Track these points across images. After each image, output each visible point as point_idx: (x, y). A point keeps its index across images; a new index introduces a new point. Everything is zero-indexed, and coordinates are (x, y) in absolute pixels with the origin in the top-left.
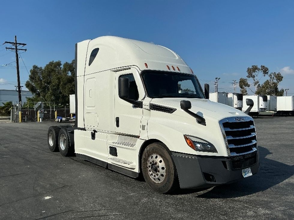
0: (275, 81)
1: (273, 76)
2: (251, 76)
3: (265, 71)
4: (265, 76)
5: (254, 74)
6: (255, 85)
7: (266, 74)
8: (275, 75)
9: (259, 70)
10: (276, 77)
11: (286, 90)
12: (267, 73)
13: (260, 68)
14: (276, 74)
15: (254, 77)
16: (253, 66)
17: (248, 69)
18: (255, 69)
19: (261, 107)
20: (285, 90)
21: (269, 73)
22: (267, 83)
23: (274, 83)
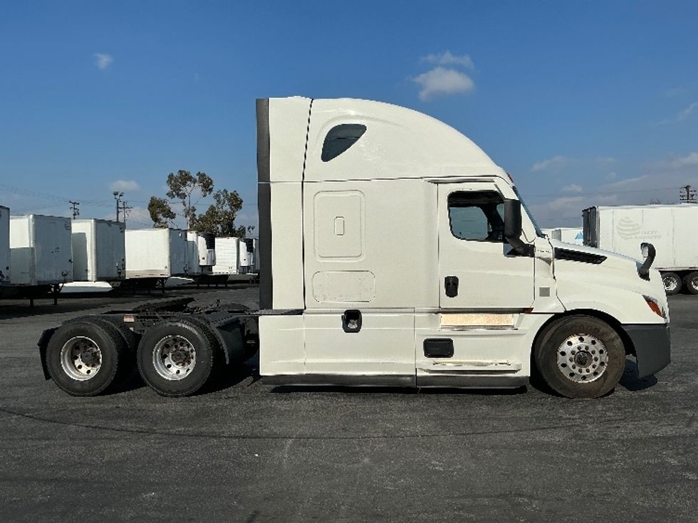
0: (227, 208)
1: (222, 198)
2: (178, 195)
3: (207, 185)
4: (205, 196)
5: (184, 190)
6: (186, 216)
7: (208, 193)
8: (227, 195)
9: (195, 182)
10: (230, 200)
11: (249, 229)
12: (211, 190)
13: (197, 178)
14: (229, 193)
15: (183, 196)
16: (181, 172)
17: (171, 177)
18: (185, 178)
19: (244, 263)
20: (247, 229)
21: (215, 192)
22: (212, 212)
23: (226, 213)
